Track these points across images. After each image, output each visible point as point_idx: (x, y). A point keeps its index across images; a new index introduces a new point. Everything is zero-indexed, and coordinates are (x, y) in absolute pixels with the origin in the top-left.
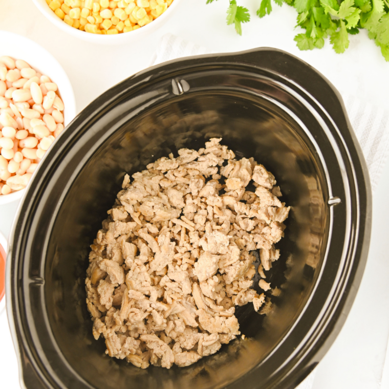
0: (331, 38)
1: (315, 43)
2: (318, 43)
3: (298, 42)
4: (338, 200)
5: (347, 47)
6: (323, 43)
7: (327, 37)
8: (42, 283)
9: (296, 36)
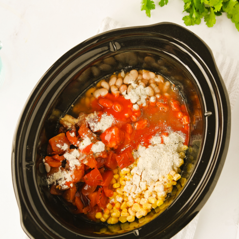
0: (205, 18)
1: (195, 21)
2: (197, 21)
3: (185, 21)
4: (210, 113)
5: (214, 23)
6: (200, 21)
7: (202, 18)
8: (33, 165)
9: (184, 17)
